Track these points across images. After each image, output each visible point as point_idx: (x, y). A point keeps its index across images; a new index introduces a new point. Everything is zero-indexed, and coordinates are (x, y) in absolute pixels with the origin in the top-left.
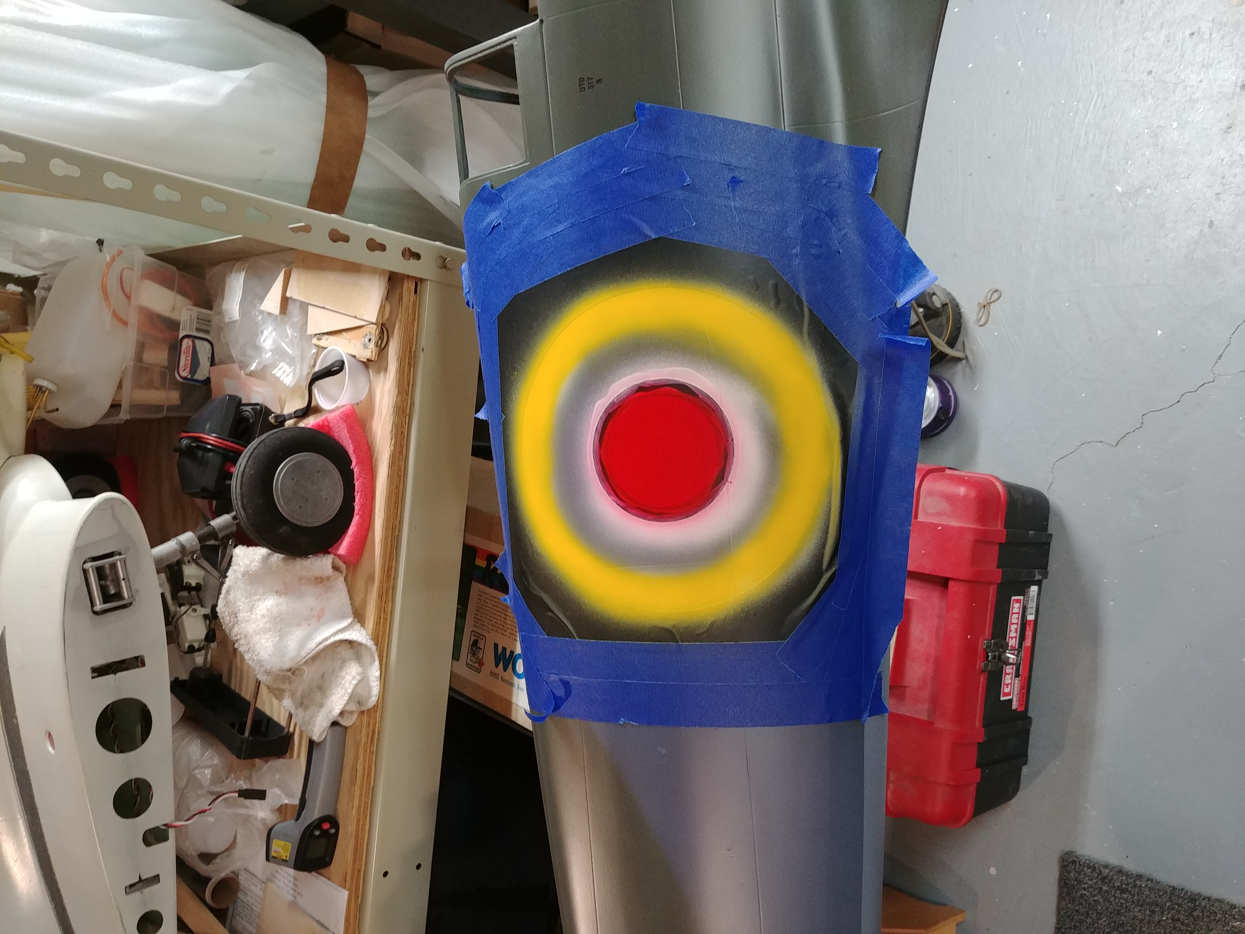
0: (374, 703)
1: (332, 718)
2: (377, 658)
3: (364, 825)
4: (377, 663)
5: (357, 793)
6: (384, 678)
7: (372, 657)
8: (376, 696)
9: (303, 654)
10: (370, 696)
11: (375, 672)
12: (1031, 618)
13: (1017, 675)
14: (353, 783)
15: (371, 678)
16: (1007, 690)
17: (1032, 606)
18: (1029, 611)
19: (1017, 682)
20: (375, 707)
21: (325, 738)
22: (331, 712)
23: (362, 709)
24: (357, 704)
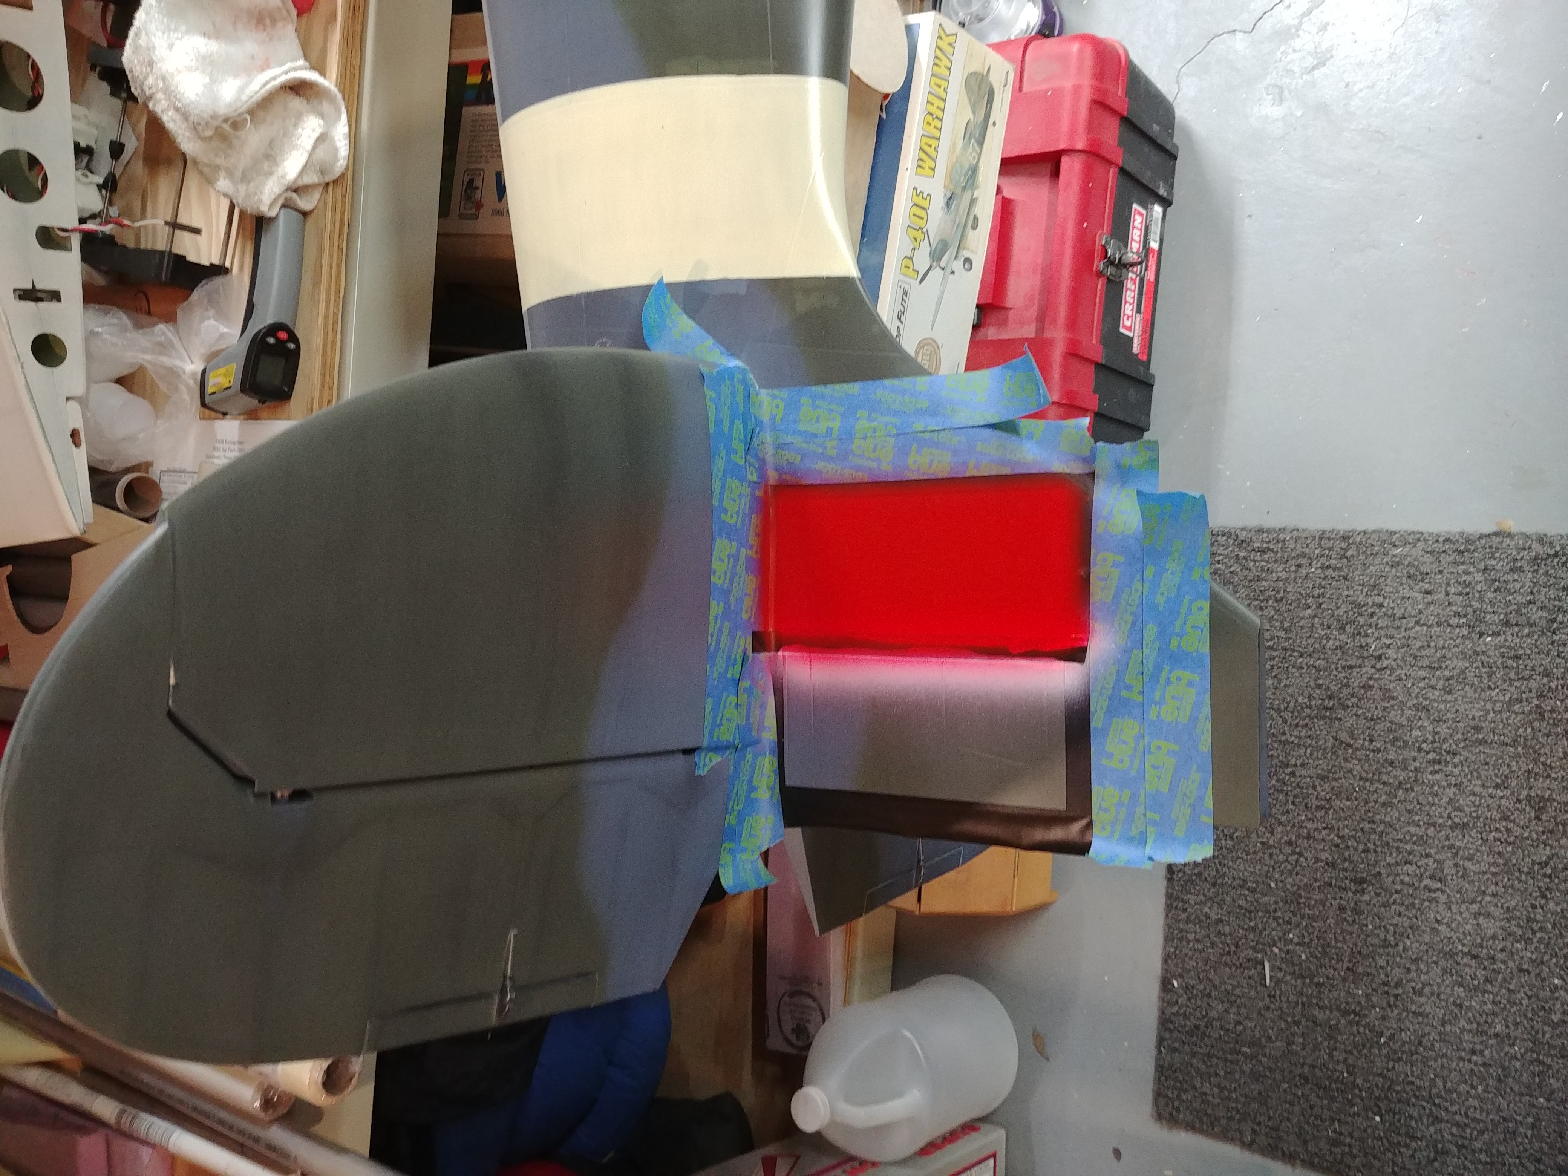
0: (342, 169)
1: (286, 183)
2: (343, 109)
3: (334, 343)
4: (344, 117)
5: (323, 296)
6: (354, 137)
7: (338, 110)
8: (344, 158)
9: (244, 98)
10: (336, 158)
11: (341, 129)
12: (1154, 245)
13: (1139, 311)
14: (317, 283)
15: (336, 138)
16: (1128, 323)
17: (1156, 230)
18: (1152, 236)
19: (1138, 319)
20: (342, 176)
21: (278, 215)
22: (283, 177)
23: (327, 179)
24: (319, 174)
